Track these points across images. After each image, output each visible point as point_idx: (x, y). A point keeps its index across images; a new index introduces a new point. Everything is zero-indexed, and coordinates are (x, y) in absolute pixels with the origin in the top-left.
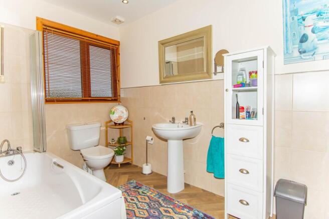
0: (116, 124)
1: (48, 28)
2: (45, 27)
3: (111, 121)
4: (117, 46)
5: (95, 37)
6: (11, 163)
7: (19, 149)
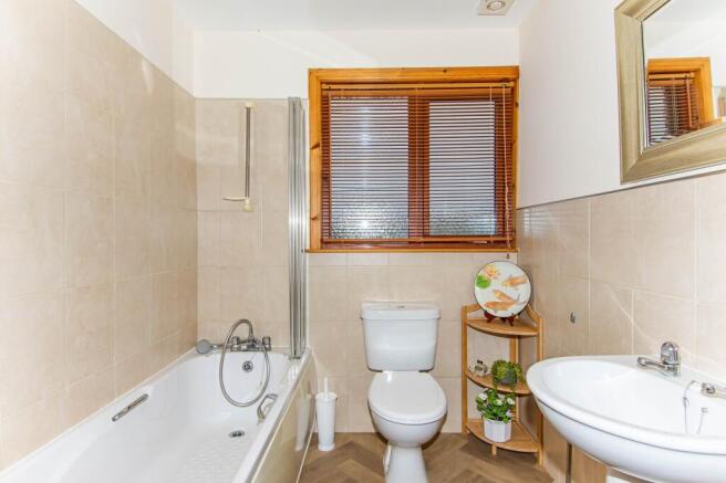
0: (490, 318)
1: (333, 87)
2: (327, 87)
3: (477, 306)
4: (512, 84)
5: (441, 76)
6: (247, 367)
7: (267, 341)
